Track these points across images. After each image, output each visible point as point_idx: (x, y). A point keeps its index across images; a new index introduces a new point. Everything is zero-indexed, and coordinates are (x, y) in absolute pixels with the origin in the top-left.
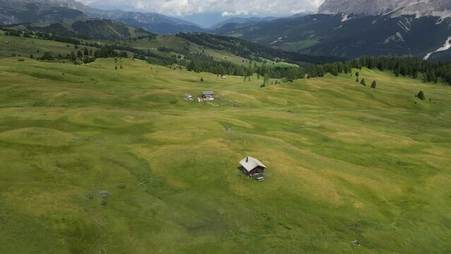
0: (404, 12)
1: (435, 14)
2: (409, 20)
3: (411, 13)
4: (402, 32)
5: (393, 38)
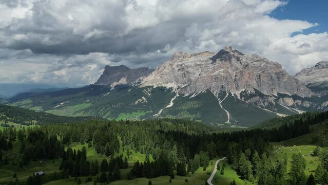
0: (147, 84)
1: (163, 85)
2: (150, 89)
3: (151, 85)
4: (146, 96)
5: (140, 100)
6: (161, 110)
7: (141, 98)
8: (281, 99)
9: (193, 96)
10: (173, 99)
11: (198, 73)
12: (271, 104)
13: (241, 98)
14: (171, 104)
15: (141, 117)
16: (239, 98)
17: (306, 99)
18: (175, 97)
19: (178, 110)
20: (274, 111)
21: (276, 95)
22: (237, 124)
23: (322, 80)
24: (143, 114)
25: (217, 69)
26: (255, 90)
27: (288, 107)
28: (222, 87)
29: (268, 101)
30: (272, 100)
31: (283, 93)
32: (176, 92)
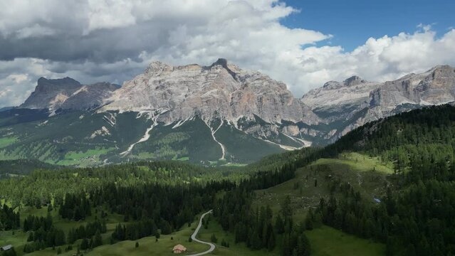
0: (108, 108)
1: (134, 110)
2: (114, 115)
3: (115, 109)
4: (108, 127)
5: (99, 132)
6: (132, 146)
7: (100, 128)
8: (285, 128)
9: (177, 125)
10: (148, 130)
11: (183, 94)
12: (273, 134)
13: (239, 128)
14: (147, 137)
15: (102, 157)
16: (236, 126)
17: (313, 127)
18: (152, 126)
19: (157, 145)
20: (277, 143)
21: (280, 122)
22: (233, 161)
23: (330, 103)
24: (104, 152)
25: (209, 89)
26: (255, 116)
27: (293, 136)
28: (216, 112)
29: (270, 130)
30: (274, 128)
31: (287, 119)
32: (153, 119)
